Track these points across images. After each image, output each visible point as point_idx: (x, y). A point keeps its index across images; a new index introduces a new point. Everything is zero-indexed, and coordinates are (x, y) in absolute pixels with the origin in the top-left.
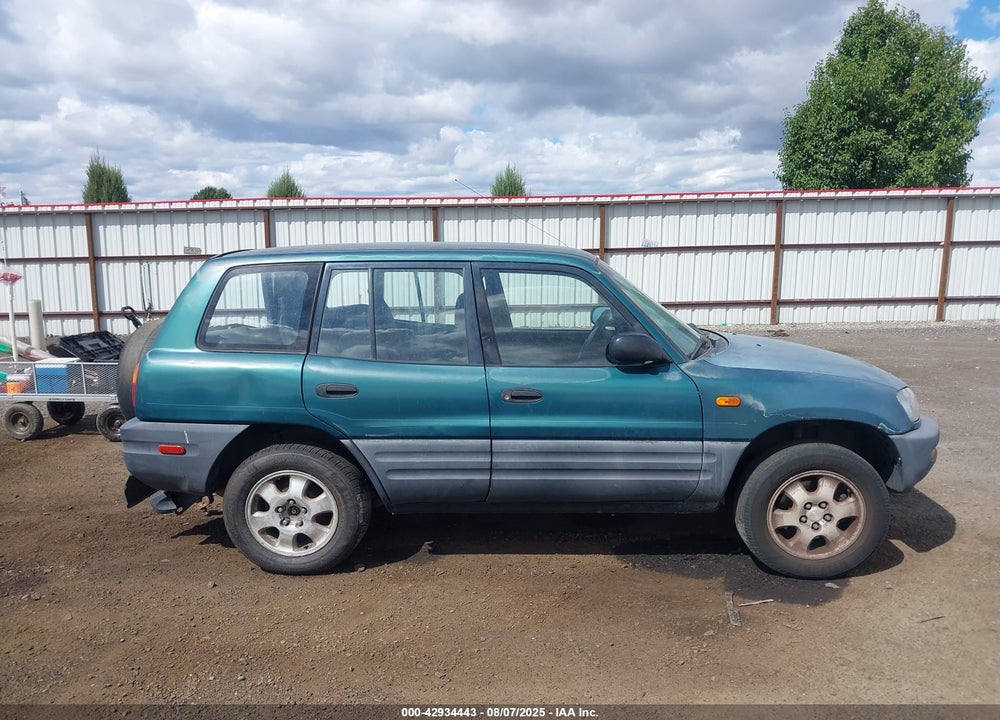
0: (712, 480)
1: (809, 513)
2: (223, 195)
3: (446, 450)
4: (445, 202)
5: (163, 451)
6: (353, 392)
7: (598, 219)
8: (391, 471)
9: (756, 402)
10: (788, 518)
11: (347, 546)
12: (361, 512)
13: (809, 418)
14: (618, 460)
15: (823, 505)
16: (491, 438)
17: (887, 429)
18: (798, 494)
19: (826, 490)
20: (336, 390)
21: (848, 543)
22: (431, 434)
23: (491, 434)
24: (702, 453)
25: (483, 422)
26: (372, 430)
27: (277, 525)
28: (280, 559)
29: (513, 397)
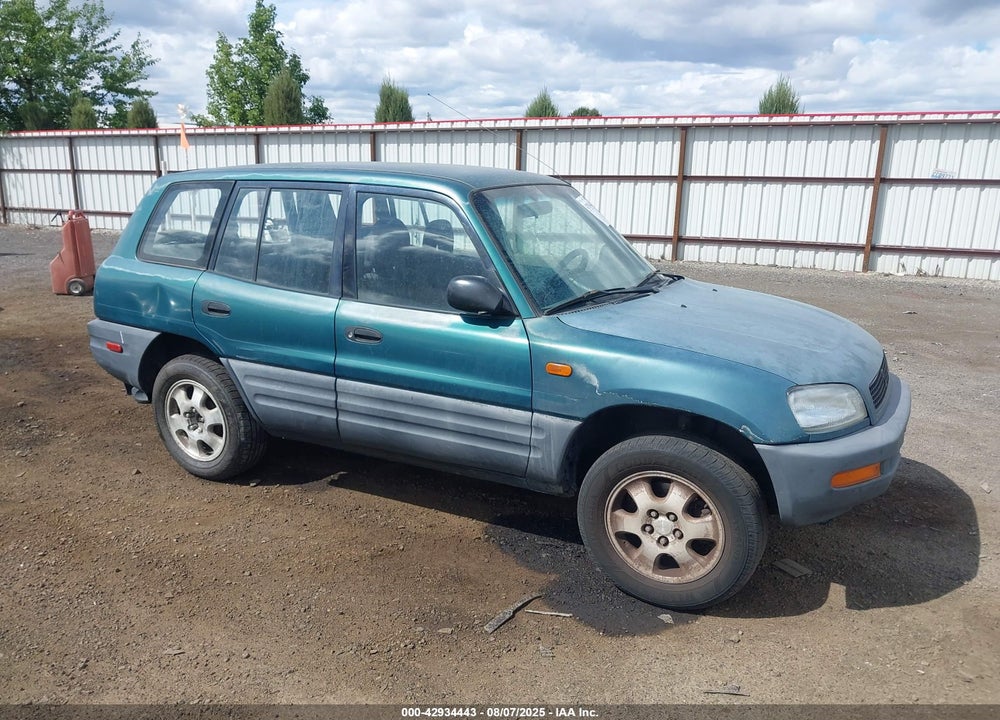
0: (542, 458)
1: (655, 523)
2: (595, 114)
3: (298, 382)
4: (697, 121)
5: (109, 347)
6: (228, 312)
7: (878, 142)
8: (256, 395)
9: (589, 374)
10: (631, 524)
11: (232, 459)
12: (242, 429)
13: (649, 404)
14: (449, 420)
15: (672, 517)
16: (337, 377)
17: (751, 435)
18: (642, 497)
19: (676, 499)
20: (216, 308)
21: (703, 571)
22: (286, 364)
23: (335, 371)
24: (530, 426)
25: (329, 358)
26: (242, 352)
27: (186, 430)
28: (189, 461)
29: (356, 336)
